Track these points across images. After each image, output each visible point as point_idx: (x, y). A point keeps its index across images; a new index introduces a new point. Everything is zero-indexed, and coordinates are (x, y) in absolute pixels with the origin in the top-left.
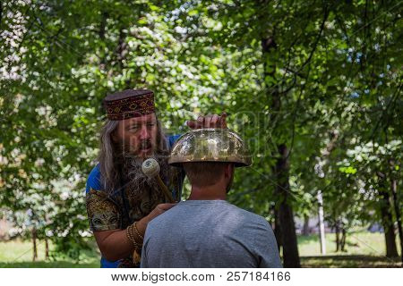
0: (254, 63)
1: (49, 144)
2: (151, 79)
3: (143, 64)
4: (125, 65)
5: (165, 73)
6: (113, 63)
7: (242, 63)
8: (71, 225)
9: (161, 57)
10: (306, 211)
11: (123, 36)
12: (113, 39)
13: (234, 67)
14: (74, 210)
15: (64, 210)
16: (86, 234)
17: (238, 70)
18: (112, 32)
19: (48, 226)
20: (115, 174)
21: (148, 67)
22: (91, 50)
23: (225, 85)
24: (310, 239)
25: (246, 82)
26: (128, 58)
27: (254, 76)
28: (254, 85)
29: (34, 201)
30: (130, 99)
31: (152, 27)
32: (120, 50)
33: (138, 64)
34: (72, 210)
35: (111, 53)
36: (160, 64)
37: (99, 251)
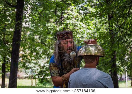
0: (105, 23)
1: (38, 48)
2: (71, 27)
3: (69, 23)
4: (63, 23)
5: (76, 26)
6: (59, 22)
7: (101, 23)
8: (44, 74)
9: (75, 20)
10: (121, 73)
11: (62, 13)
12: (59, 14)
13: (99, 24)
14: (45, 69)
15: (42, 69)
16: (49, 77)
18: (59, 12)
19: (36, 75)
20: (59, 58)
22: (52, 18)
23: (95, 30)
24: (122, 82)
25: (103, 29)
26: (64, 20)
27: (105, 27)
28: (105, 30)
29: (32, 66)
30: (65, 33)
31: (72, 11)
32: (61, 18)
33: (67, 23)
35: (59, 19)
36: (74, 23)
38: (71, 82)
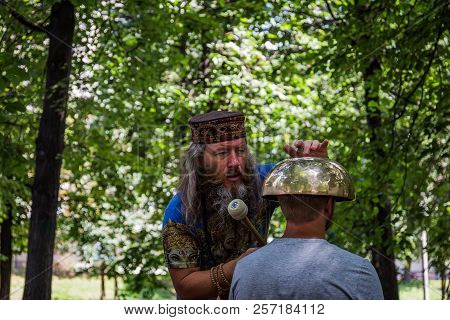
0: (354, 84)
1: (122, 170)
2: (235, 100)
3: (228, 83)
4: (208, 84)
5: (254, 94)
6: (195, 82)
7: (339, 85)
8: (144, 261)
9: (248, 76)
10: (409, 253)
11: (206, 51)
12: (195, 55)
13: (330, 89)
14: (148, 244)
15: (136, 245)
16: (160, 271)
17: (334, 92)
18: (195, 47)
19: (118, 262)
21: (234, 87)
22: (170, 67)
23: (319, 108)
24: (411, 285)
25: (343, 106)
26: (212, 76)
27: (353, 99)
28: (352, 110)
29: (105, 234)
31: (239, 43)
32: (203, 68)
33: (224, 84)
34: (145, 245)
35: (193, 70)
36: (247, 84)
37: (174, 291)
38: (238, 288)
